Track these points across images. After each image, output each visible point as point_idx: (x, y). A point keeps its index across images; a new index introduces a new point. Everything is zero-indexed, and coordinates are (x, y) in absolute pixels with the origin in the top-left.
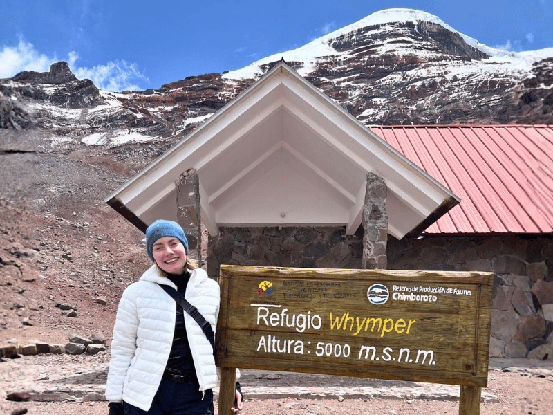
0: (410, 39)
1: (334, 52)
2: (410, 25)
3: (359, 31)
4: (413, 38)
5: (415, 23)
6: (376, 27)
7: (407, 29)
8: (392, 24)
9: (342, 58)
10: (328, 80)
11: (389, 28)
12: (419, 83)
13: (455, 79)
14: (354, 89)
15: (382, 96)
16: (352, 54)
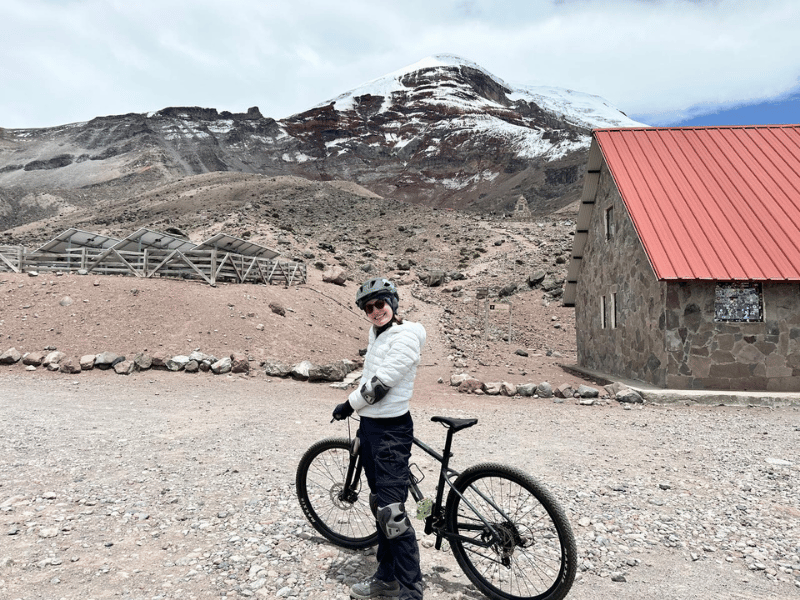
0: (455, 83)
1: (403, 88)
2: (455, 69)
3: (420, 71)
4: (457, 81)
5: (459, 68)
6: (433, 70)
7: (453, 74)
8: (444, 68)
9: (408, 94)
10: (403, 115)
11: (441, 71)
12: (458, 132)
13: (478, 132)
14: (421, 126)
15: (438, 137)
16: (416, 91)
